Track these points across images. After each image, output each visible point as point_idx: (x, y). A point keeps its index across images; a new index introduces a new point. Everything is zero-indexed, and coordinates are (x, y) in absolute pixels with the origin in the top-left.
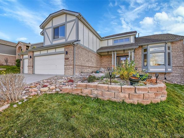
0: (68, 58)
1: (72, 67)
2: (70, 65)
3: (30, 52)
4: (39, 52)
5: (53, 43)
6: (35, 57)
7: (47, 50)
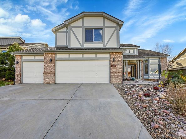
0: (116, 66)
1: (120, 74)
2: (118, 73)
3: (50, 53)
4: (68, 55)
5: (84, 47)
6: (56, 60)
7: (82, 54)
